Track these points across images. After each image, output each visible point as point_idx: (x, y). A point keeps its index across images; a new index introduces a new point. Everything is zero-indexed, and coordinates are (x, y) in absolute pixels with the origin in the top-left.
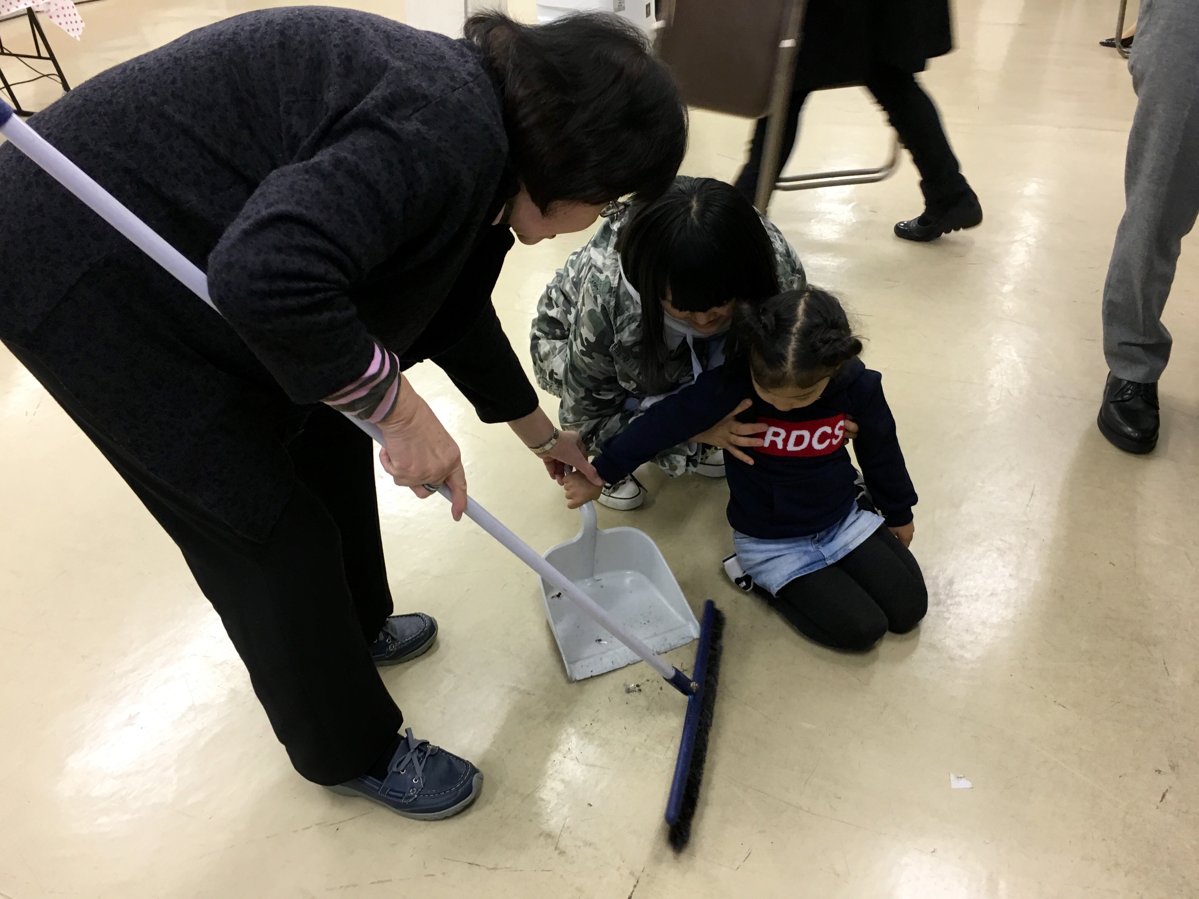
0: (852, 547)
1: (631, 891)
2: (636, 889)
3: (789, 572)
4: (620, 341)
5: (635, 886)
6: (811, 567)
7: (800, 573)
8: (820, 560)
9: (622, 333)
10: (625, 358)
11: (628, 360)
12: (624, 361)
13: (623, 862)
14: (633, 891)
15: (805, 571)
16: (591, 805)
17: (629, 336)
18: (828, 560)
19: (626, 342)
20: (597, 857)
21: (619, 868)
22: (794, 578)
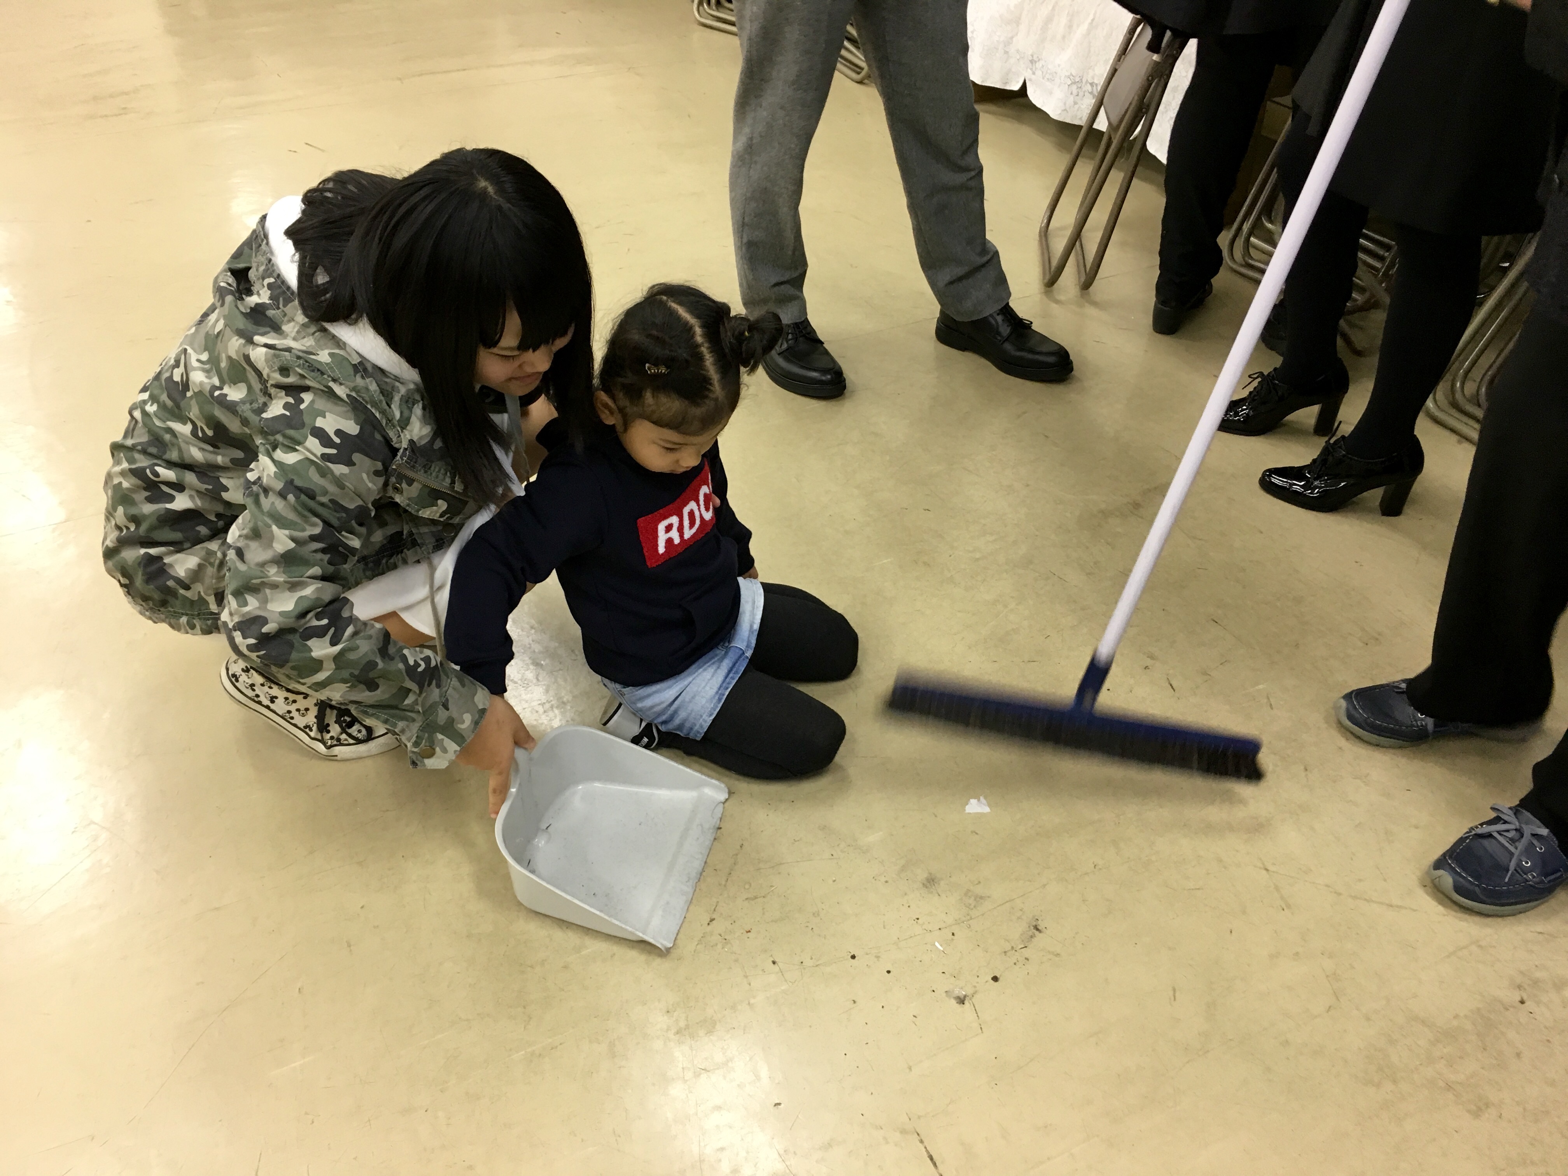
0: (756, 626)
1: (924, 1150)
2: (926, 1144)
3: (715, 689)
4: (411, 442)
5: (922, 1141)
6: (735, 670)
7: (729, 683)
8: (740, 657)
9: (408, 428)
10: (424, 466)
11: (430, 468)
12: (426, 472)
13: (882, 1129)
14: (925, 1148)
15: (733, 678)
16: (779, 1104)
17: (421, 429)
18: (747, 653)
19: (421, 438)
20: (851, 1151)
21: (885, 1138)
22: (727, 693)
